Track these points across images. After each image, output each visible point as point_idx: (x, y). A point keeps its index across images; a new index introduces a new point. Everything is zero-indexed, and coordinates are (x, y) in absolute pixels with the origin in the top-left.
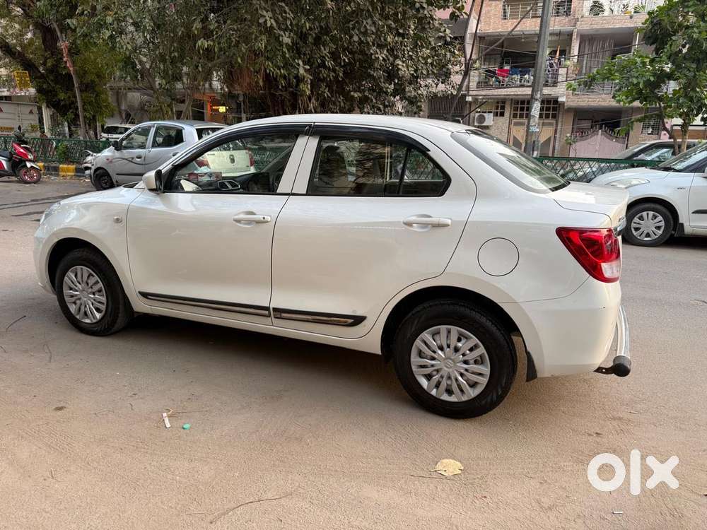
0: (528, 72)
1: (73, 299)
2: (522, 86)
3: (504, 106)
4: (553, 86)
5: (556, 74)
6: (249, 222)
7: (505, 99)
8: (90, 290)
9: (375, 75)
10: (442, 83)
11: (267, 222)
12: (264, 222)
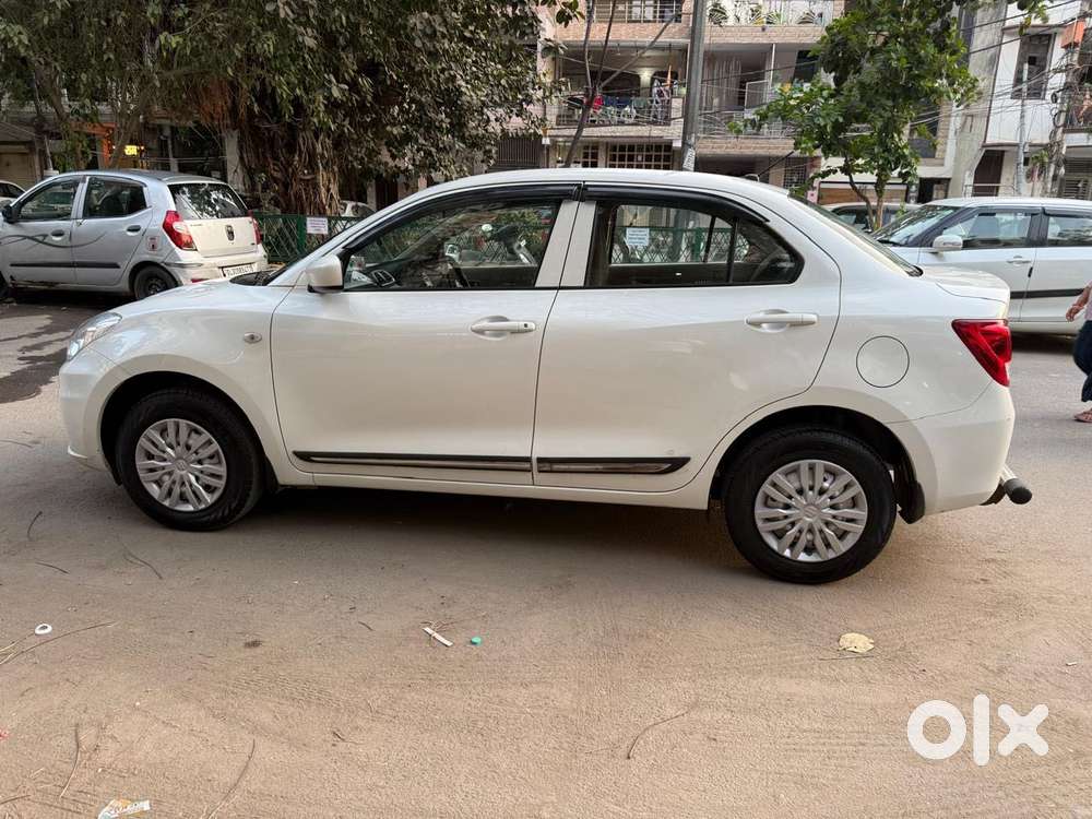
0: (629, 103)
1: (156, 475)
2: (622, 123)
3: (597, 154)
4: (665, 124)
5: (667, 106)
6: (499, 333)
7: (598, 143)
8: (194, 457)
9: (423, 100)
10: (517, 116)
11: (530, 331)
12: (526, 330)
